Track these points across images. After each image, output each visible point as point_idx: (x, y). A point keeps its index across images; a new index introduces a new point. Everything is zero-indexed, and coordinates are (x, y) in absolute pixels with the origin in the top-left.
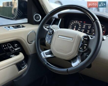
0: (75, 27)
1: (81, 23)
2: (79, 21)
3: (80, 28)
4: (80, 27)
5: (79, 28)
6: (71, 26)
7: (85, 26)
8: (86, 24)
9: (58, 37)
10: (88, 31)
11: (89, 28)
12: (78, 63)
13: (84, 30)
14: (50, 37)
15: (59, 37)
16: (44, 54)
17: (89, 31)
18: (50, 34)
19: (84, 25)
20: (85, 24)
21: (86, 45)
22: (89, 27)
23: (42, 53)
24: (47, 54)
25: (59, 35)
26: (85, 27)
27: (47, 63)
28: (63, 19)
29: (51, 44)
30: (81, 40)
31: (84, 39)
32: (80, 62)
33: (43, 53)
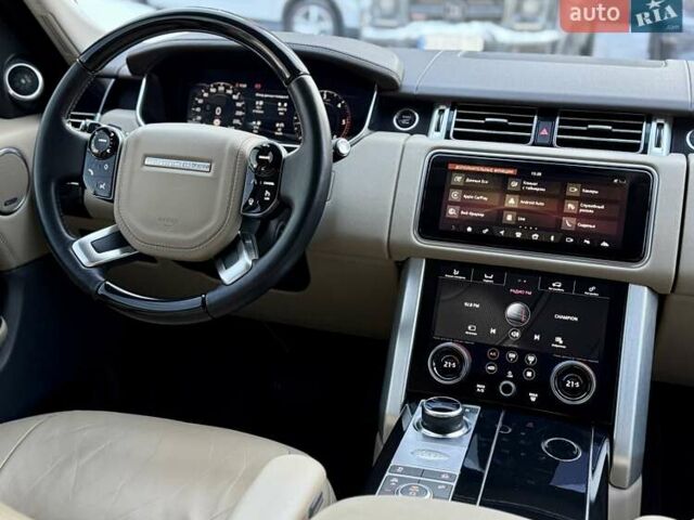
0: (218, 111)
1: (240, 89)
2: (234, 85)
3: (239, 113)
4: (239, 109)
5: (238, 117)
6: (198, 109)
7: (261, 103)
8: (266, 96)
9: (143, 164)
10: (277, 125)
11: (281, 114)
12: (247, 265)
13: (259, 123)
14: (106, 167)
15: (148, 161)
16: (87, 251)
17: (282, 125)
18: (102, 156)
19: (260, 99)
20: (262, 95)
21: (272, 184)
22: (282, 109)
23: (76, 247)
24: (100, 247)
25: (146, 156)
26: (263, 108)
27: (107, 287)
28: (155, 77)
29: (112, 201)
30: (246, 166)
31: (258, 160)
32: (253, 261)
33: (82, 246)
